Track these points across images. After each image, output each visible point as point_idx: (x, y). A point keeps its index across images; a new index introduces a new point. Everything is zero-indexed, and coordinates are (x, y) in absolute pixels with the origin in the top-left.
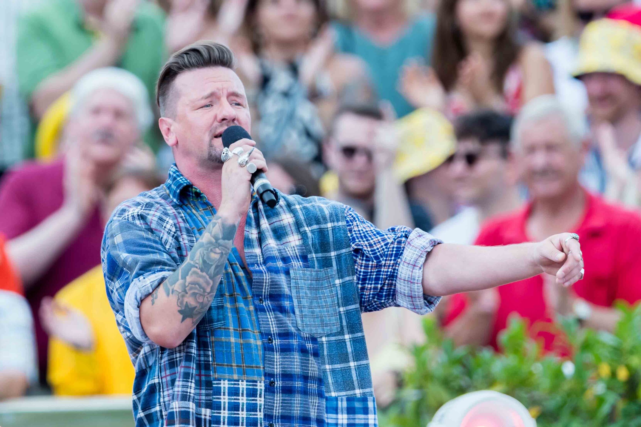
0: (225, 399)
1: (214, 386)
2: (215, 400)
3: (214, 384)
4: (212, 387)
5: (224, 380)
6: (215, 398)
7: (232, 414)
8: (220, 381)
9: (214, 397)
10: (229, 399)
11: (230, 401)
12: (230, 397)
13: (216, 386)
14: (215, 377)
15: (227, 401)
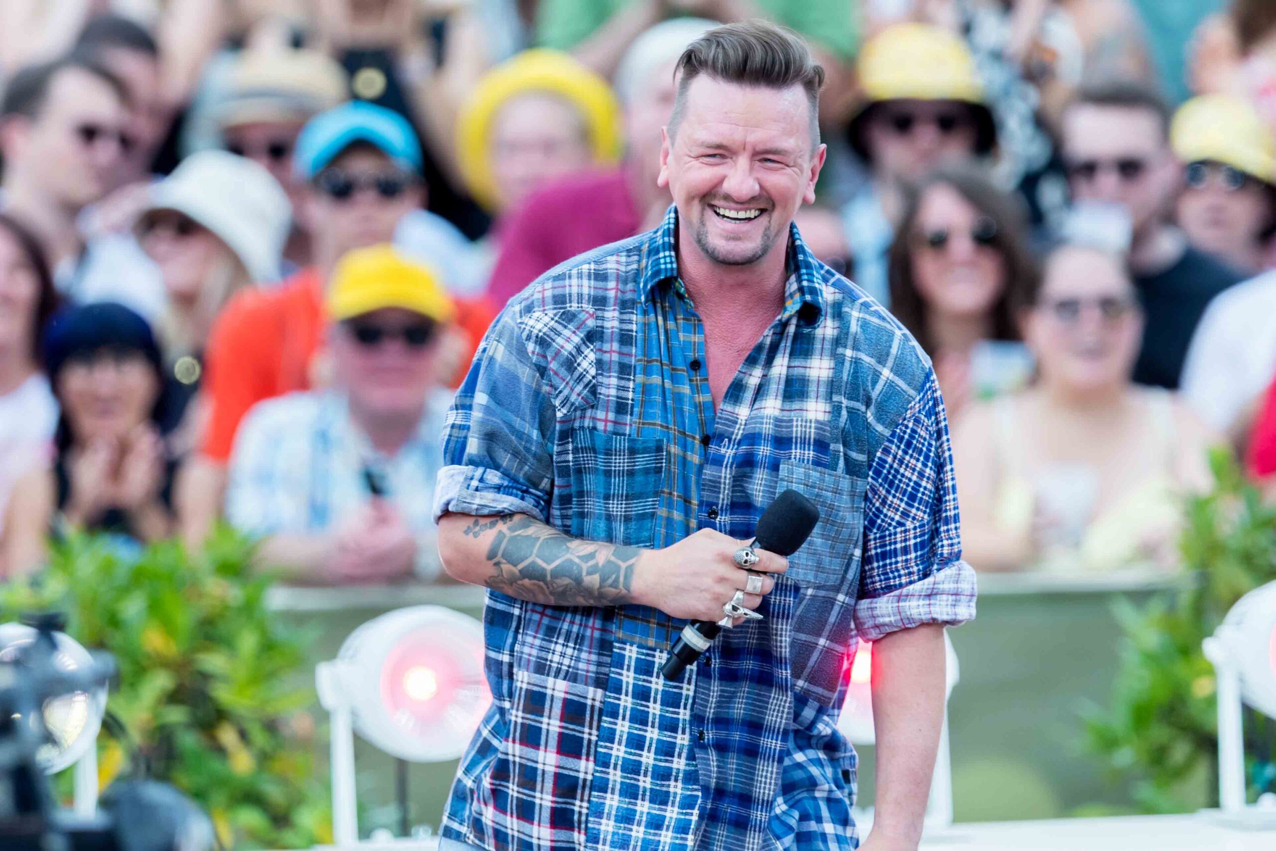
0: (628, 678)
1: (615, 650)
2: (612, 675)
3: (616, 647)
4: (612, 651)
5: (631, 645)
6: (613, 672)
7: (638, 704)
8: (625, 644)
9: (613, 669)
10: (635, 679)
11: (636, 682)
12: (637, 676)
13: (618, 651)
14: (617, 635)
15: (631, 681)
